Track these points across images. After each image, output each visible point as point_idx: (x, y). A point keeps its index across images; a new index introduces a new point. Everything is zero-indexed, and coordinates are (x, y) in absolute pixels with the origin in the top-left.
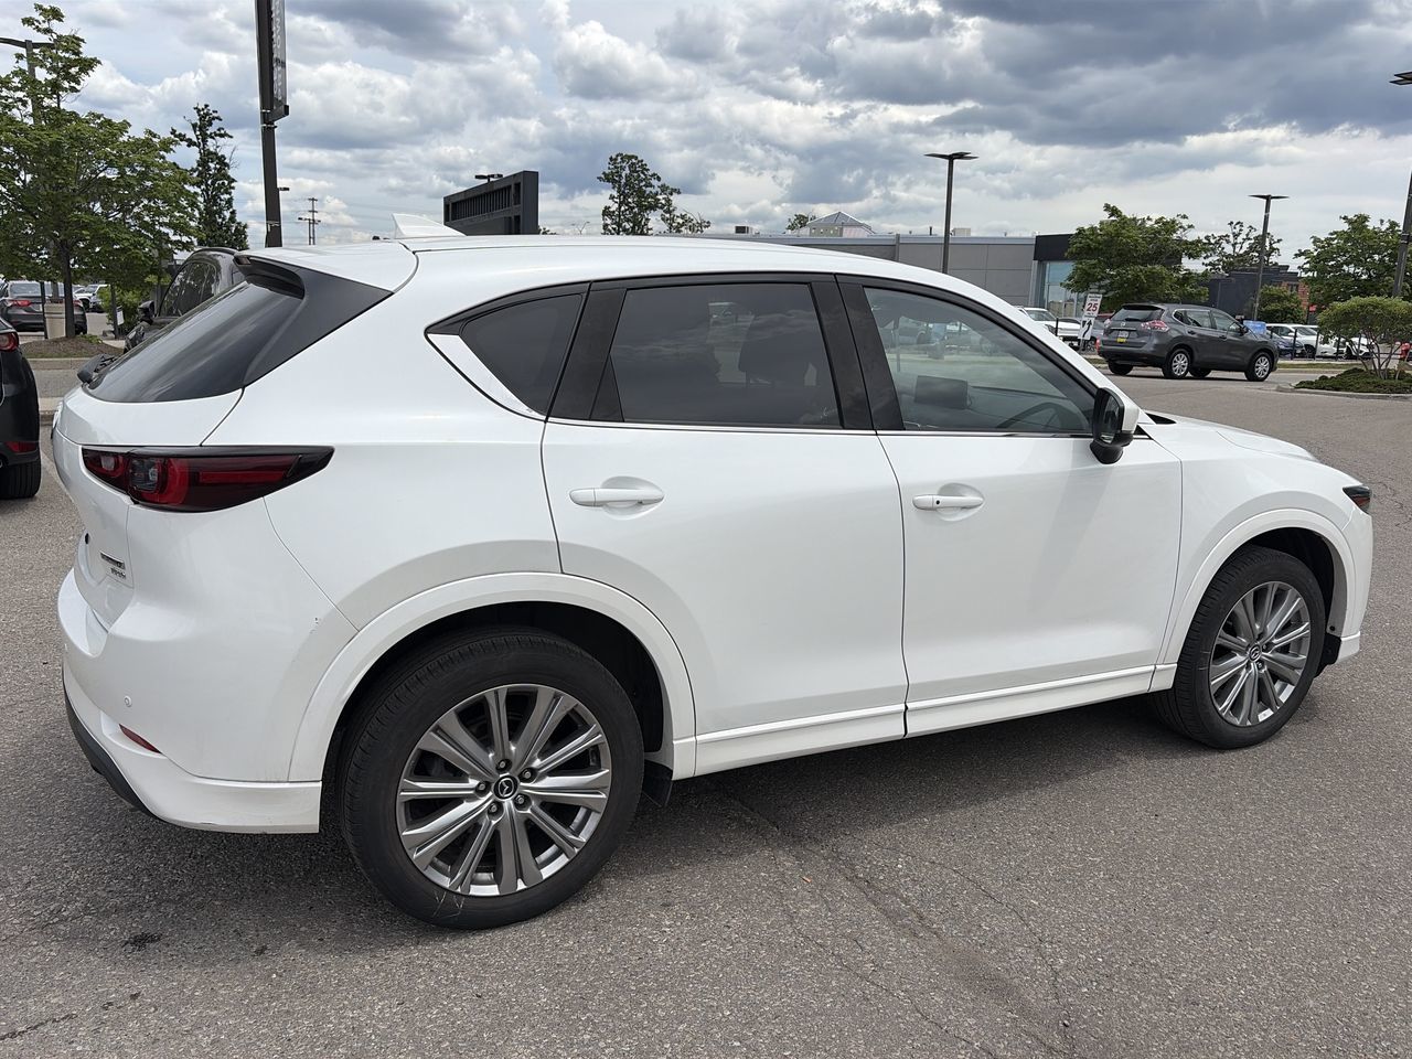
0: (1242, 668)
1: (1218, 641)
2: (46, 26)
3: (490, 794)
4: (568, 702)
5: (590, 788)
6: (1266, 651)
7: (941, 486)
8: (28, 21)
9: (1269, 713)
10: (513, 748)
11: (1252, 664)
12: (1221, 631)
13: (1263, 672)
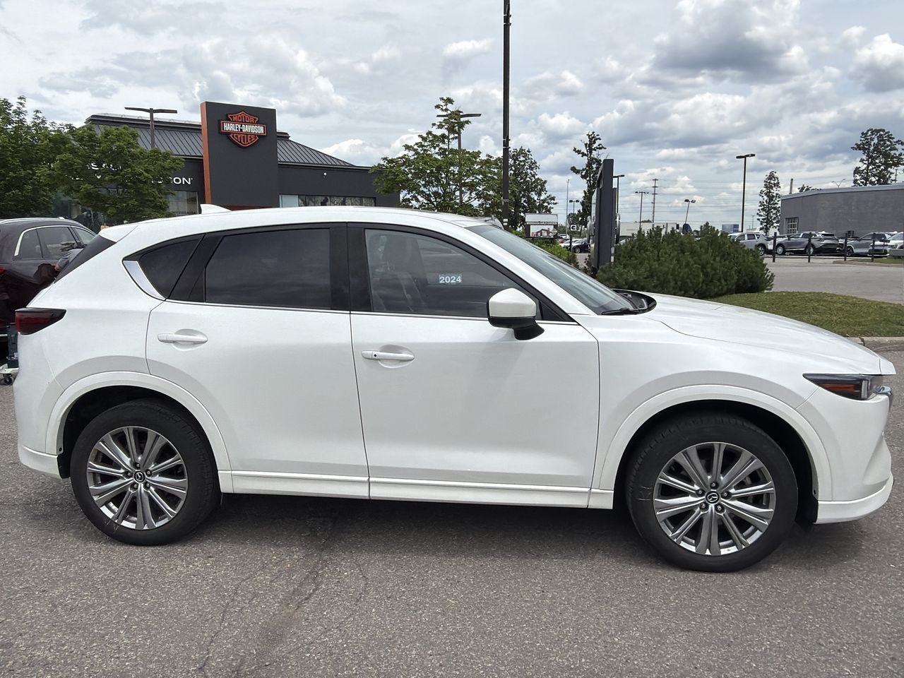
0: (696, 506)
1: (660, 481)
3: (132, 478)
4: (163, 440)
5: (178, 486)
6: (725, 498)
8: (437, 107)
9: (734, 549)
10: (140, 458)
11: (710, 507)
12: (662, 473)
13: (722, 514)
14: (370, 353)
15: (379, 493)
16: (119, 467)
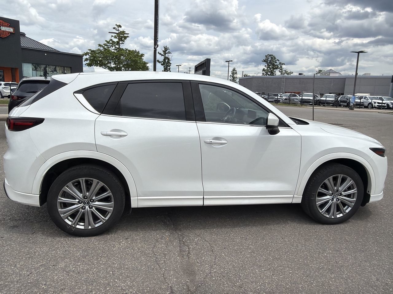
0: (330, 200)
1: (319, 190)
2: (117, 29)
3: (82, 204)
4: (101, 184)
5: (109, 207)
6: (340, 196)
7: (213, 137)
8: (114, 28)
9: (341, 215)
10: (87, 194)
11: (334, 199)
12: (320, 188)
13: (338, 202)
14: (208, 141)
15: (207, 203)
16: (75, 199)
